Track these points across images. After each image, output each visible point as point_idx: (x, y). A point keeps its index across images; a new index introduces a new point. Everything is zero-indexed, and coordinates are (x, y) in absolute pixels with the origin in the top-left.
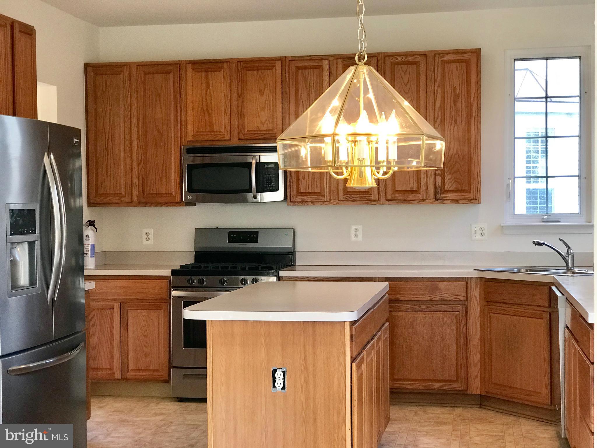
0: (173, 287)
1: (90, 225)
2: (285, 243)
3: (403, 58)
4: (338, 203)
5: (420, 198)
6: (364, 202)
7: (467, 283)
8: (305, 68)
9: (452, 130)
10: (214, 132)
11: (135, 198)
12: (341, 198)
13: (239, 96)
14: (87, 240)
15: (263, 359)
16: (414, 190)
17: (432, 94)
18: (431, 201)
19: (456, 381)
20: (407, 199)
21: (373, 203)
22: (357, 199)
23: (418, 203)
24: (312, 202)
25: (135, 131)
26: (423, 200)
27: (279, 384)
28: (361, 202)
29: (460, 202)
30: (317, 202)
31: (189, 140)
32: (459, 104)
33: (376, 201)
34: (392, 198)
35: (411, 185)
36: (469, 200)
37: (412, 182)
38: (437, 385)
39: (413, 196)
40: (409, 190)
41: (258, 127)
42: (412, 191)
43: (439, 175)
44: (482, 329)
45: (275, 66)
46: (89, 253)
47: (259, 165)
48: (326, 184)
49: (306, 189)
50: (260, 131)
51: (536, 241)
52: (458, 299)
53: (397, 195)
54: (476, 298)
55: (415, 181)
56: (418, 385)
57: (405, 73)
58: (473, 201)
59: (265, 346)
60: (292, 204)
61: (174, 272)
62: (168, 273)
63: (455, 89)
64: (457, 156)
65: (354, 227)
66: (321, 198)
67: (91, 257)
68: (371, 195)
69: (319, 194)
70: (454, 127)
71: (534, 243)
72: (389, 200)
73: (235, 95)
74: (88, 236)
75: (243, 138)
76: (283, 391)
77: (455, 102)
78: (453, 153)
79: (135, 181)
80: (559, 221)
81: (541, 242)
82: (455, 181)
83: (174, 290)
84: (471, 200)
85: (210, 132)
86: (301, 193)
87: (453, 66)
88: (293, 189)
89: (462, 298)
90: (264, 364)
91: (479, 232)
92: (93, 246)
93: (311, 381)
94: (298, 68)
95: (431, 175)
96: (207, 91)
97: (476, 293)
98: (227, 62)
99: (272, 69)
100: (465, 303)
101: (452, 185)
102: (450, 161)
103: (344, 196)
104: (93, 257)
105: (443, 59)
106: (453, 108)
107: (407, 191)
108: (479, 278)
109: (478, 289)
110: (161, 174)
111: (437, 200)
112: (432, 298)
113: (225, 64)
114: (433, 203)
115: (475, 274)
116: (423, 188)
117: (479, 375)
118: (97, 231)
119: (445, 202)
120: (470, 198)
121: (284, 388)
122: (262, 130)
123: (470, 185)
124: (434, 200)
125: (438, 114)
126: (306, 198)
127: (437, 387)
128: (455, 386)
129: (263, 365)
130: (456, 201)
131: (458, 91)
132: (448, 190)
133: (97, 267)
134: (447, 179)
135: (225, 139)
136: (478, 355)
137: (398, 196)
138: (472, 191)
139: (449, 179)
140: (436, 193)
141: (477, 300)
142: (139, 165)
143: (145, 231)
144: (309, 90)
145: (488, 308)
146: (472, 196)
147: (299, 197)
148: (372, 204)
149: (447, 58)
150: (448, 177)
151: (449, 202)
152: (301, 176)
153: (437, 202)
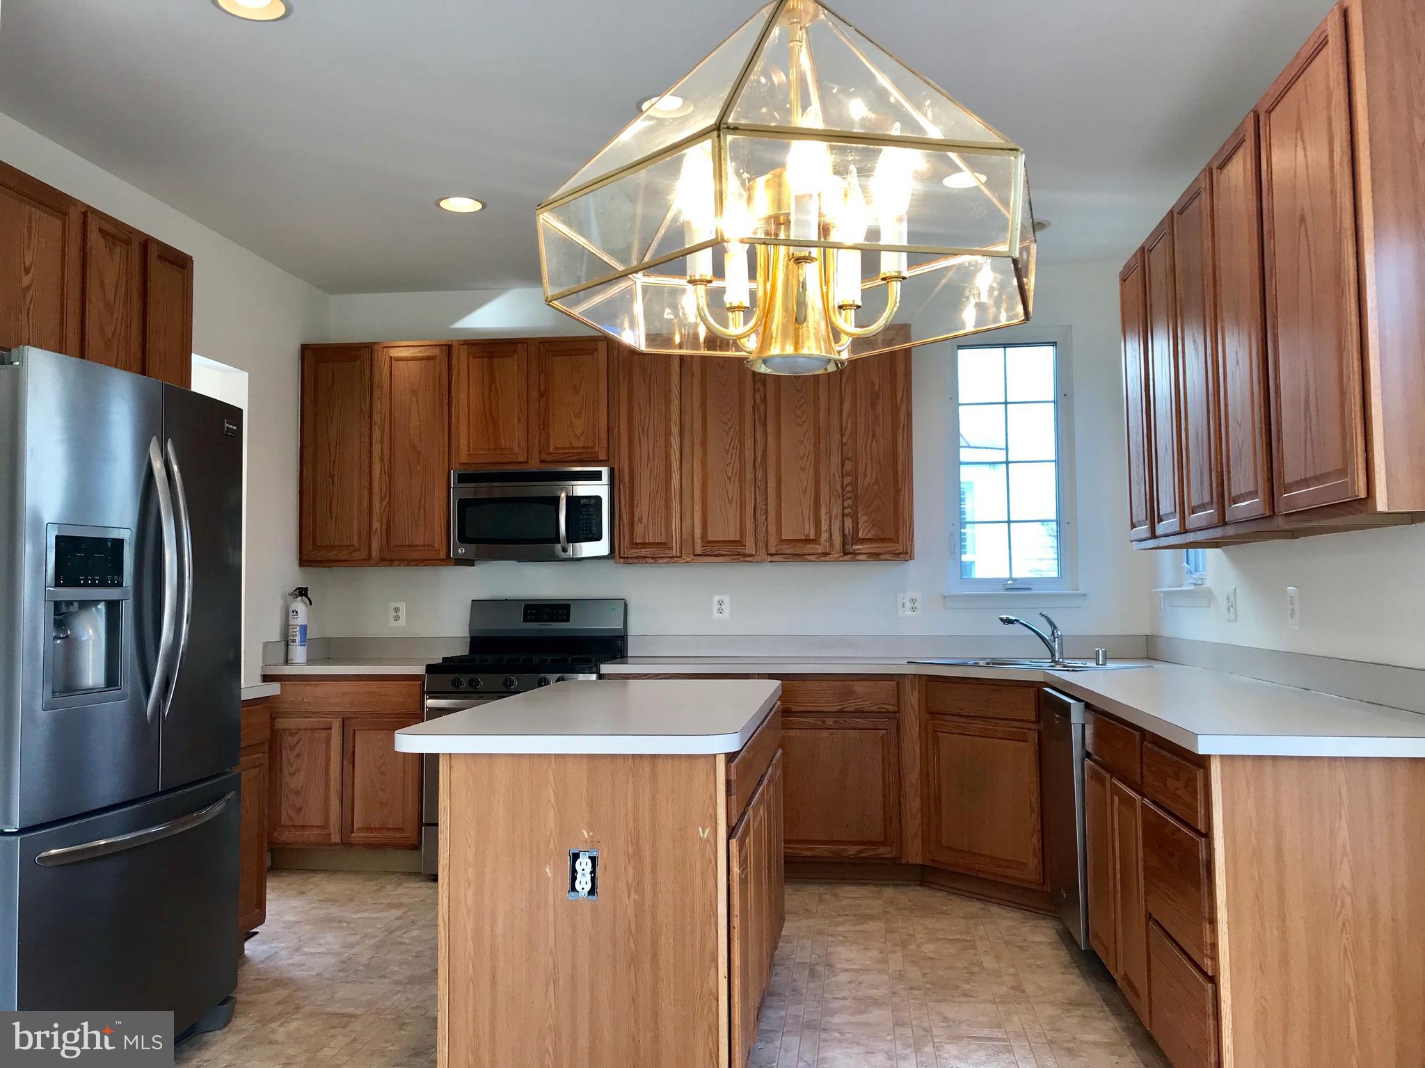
0: (428, 693)
1: (301, 595)
2: (610, 623)
4: (693, 559)
5: (820, 551)
6: (734, 558)
7: (898, 683)
9: (868, 446)
10: (501, 449)
11: (375, 553)
12: (699, 550)
13: (542, 395)
14: (294, 618)
15: (552, 831)
16: (811, 538)
17: (837, 392)
18: (837, 555)
19: (883, 843)
20: (801, 552)
21: (747, 559)
22: (724, 553)
23: (816, 558)
24: (653, 558)
25: (377, 448)
26: (825, 554)
27: (583, 883)
28: (728, 558)
29: (882, 557)
30: (661, 557)
31: (463, 462)
32: (879, 408)
33: (751, 555)
34: (776, 550)
35: (807, 531)
36: (895, 554)
37: (807, 526)
38: (852, 850)
39: (809, 548)
40: (804, 538)
41: (571, 443)
42: (807, 541)
43: (848, 515)
44: (924, 756)
45: (597, 349)
46: (298, 639)
47: (573, 501)
48: (676, 530)
49: (644, 538)
50: (574, 448)
51: (1004, 617)
52: (885, 709)
53: (783, 547)
54: (912, 707)
55: (811, 525)
56: (821, 850)
58: (901, 556)
59: (555, 806)
60: (622, 560)
61: (431, 669)
62: (420, 670)
63: (872, 383)
64: (876, 487)
65: (716, 598)
66: (667, 552)
67: (301, 645)
68: (745, 546)
69: (665, 545)
70: (872, 442)
71: (1002, 620)
72: (772, 555)
73: (534, 394)
74: (297, 612)
75: (547, 459)
76: (591, 897)
77: (873, 405)
78: (870, 483)
79: (376, 525)
80: (1029, 589)
81: (1013, 618)
82: (873, 526)
83: (430, 698)
84: (899, 554)
85: (495, 449)
86: (637, 543)
88: (624, 538)
89: (891, 708)
90: (552, 842)
91: (909, 605)
92: (304, 629)
93: (648, 877)
95: (836, 516)
96: (491, 387)
97: (912, 699)
98: (524, 343)
99: (592, 354)
100: (894, 716)
101: (870, 531)
102: (866, 493)
103: (704, 548)
104: (304, 645)
106: (870, 412)
107: (800, 541)
108: (917, 677)
109: (916, 693)
110: (416, 516)
111: (845, 554)
112: (844, 708)
113: (520, 345)
114: (841, 559)
115: (911, 670)
116: (825, 536)
117: (920, 834)
118: (311, 604)
119: (859, 557)
120: (897, 551)
121: (592, 892)
122: (576, 448)
123: (897, 532)
124: (842, 554)
125: (847, 423)
126: (643, 552)
127: (854, 853)
128: (882, 850)
129: (552, 845)
130: (875, 556)
131: (877, 387)
132: (864, 539)
133: (310, 661)
134: (862, 522)
135: (519, 460)
136: (918, 800)
137: (787, 549)
138: (900, 540)
139: (865, 522)
140: (844, 544)
141: (915, 712)
142: (382, 500)
143: (393, 605)
144: (650, 386)
145: (934, 724)
146: (900, 549)
147: (633, 551)
148: (746, 561)
150: (862, 520)
151: (864, 557)
152: (636, 519)
153: (847, 557)
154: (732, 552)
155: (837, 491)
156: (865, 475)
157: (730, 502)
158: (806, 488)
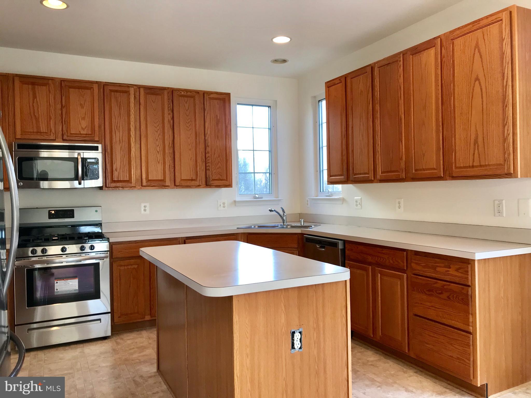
3: (185, 93)
4: (141, 188)
5: (197, 184)
6: (160, 187)
8: (117, 91)
9: (216, 141)
10: (40, 132)
12: (144, 184)
13: (63, 107)
15: (283, 323)
16: (194, 179)
17: (203, 118)
18: (203, 186)
20: (189, 185)
21: (166, 188)
22: (156, 185)
24: (122, 187)
26: (199, 185)
27: (297, 344)
28: (158, 187)
29: (221, 186)
30: (126, 187)
31: (18, 137)
33: (168, 186)
34: (179, 184)
35: (192, 176)
36: (226, 185)
37: (192, 174)
39: (193, 183)
40: (191, 179)
41: (80, 132)
43: (208, 170)
45: (92, 87)
47: (84, 160)
48: (134, 175)
49: (118, 178)
50: (81, 134)
53: (182, 183)
55: (194, 173)
57: (186, 103)
58: (228, 186)
59: (284, 312)
60: (107, 189)
63: (217, 116)
64: (219, 158)
65: (143, 205)
66: (129, 184)
68: (166, 182)
69: (129, 181)
71: (269, 210)
72: (177, 186)
73: (59, 106)
75: (67, 139)
76: (301, 350)
77: (217, 124)
78: (216, 157)
81: (273, 210)
82: (218, 174)
86: (114, 181)
87: (216, 102)
88: (108, 178)
91: (222, 205)
93: (322, 336)
94: (111, 91)
95: (203, 170)
96: (34, 100)
98: (52, 80)
99: (90, 89)
101: (217, 176)
102: (215, 161)
103: (147, 183)
105: (210, 96)
106: (216, 127)
107: (189, 180)
108: (243, 234)
113: (50, 80)
114: (205, 187)
115: (242, 231)
116: (199, 178)
119: (212, 187)
121: (301, 347)
122: (83, 134)
123: (227, 176)
124: (205, 185)
126: (118, 184)
129: (283, 330)
130: (218, 186)
132: (214, 179)
135: (51, 139)
137: (184, 183)
138: (228, 180)
139: (214, 172)
140: (206, 181)
146: (227, 183)
147: (113, 184)
149: (212, 96)
151: (214, 186)
152: (114, 169)
153: (207, 186)
154: (160, 184)
155: (203, 159)
156: (215, 154)
157: (159, 162)
158: (191, 158)
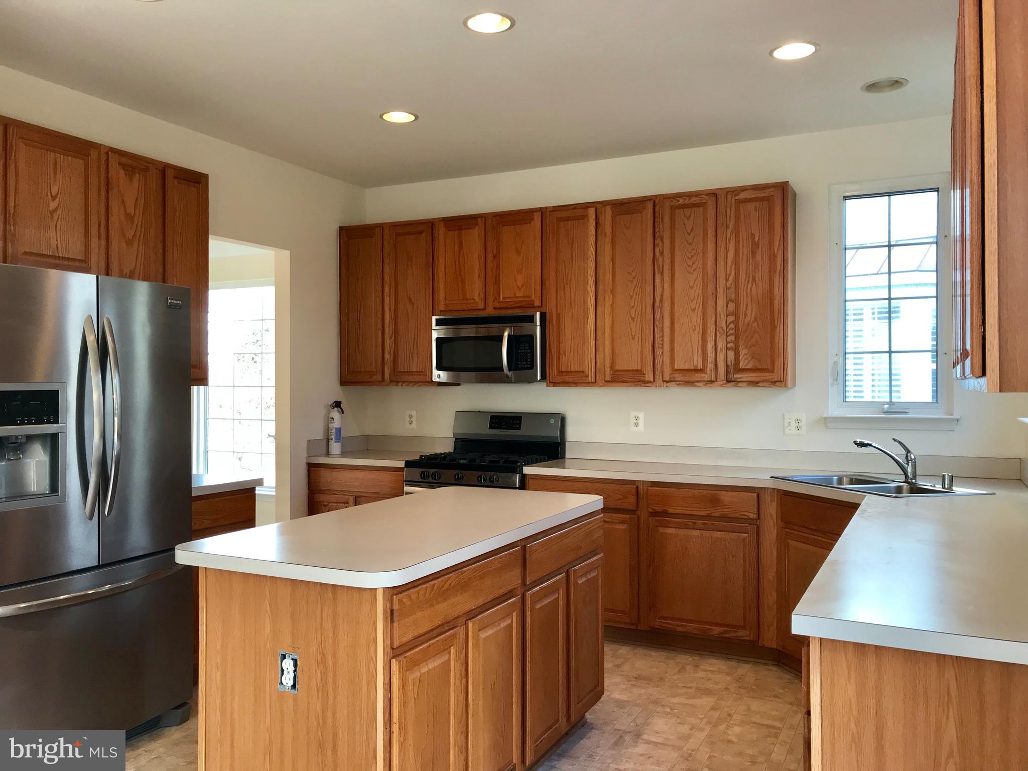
0: (406, 481)
1: (336, 406)
2: (550, 432)
3: (685, 200)
4: (604, 385)
5: (706, 379)
6: (636, 383)
7: (758, 495)
8: (568, 219)
9: (749, 290)
10: (467, 300)
11: (387, 376)
12: (608, 379)
13: (494, 257)
14: (331, 423)
15: (268, 634)
16: (699, 368)
17: (723, 245)
18: (721, 383)
19: (743, 627)
20: (690, 380)
22: (629, 380)
23: (704, 385)
24: (574, 383)
25: (387, 300)
26: (711, 382)
28: (632, 384)
29: (760, 385)
30: (580, 383)
32: (758, 256)
33: (651, 382)
34: (670, 378)
35: (696, 362)
36: (772, 382)
37: (696, 358)
38: (716, 630)
39: (698, 376)
40: (693, 368)
41: (515, 294)
42: (696, 370)
43: (730, 349)
44: (779, 560)
45: (533, 219)
46: (333, 437)
47: (513, 339)
48: (592, 361)
49: (567, 367)
50: (516, 297)
52: (746, 516)
53: (676, 375)
54: (771, 516)
55: (700, 357)
56: (692, 627)
57: (688, 218)
58: (777, 384)
59: (270, 616)
60: (552, 385)
61: (408, 464)
62: (401, 464)
63: (753, 235)
64: (755, 324)
65: (632, 415)
66: (585, 378)
67: (335, 442)
68: (645, 374)
69: (583, 373)
70: (752, 285)
71: (855, 443)
72: (667, 382)
73: (490, 256)
74: (333, 419)
75: (498, 306)
77: (753, 253)
78: (750, 322)
80: (908, 413)
81: (866, 442)
82: (752, 358)
83: (407, 485)
84: (775, 382)
85: (463, 300)
86: (562, 372)
87: (751, 207)
88: (553, 367)
89: (752, 516)
90: (268, 643)
91: (793, 424)
92: (339, 430)
94: (560, 220)
95: (721, 350)
96: (459, 253)
97: (771, 509)
98: (482, 217)
99: (530, 223)
100: (756, 524)
101: (749, 362)
102: (746, 331)
103: (611, 376)
104: (339, 442)
105: (737, 197)
106: (751, 260)
107: (690, 370)
108: (776, 491)
109: (775, 504)
111: (728, 381)
112: (711, 513)
113: (479, 219)
114: (725, 385)
116: (710, 366)
117: (775, 622)
118: (343, 413)
119: (740, 384)
120: (774, 380)
122: (519, 297)
123: (773, 363)
124: (725, 382)
125: (731, 269)
126: (568, 378)
127: (717, 633)
128: (742, 634)
129: (268, 645)
130: (754, 384)
131: (757, 239)
132: (744, 369)
134: (743, 354)
135: (479, 308)
136: (775, 594)
137: (678, 376)
138: (775, 371)
139: (745, 355)
140: (727, 372)
141: (772, 519)
143: (408, 413)
144: (572, 245)
145: (786, 532)
146: (775, 377)
147: (559, 377)
148: (646, 386)
149: (742, 196)
150: (743, 352)
151: (745, 384)
152: (561, 352)
153: (729, 384)
154: (634, 379)
155: (722, 328)
156: (746, 315)
157: (633, 338)
158: (695, 326)
